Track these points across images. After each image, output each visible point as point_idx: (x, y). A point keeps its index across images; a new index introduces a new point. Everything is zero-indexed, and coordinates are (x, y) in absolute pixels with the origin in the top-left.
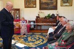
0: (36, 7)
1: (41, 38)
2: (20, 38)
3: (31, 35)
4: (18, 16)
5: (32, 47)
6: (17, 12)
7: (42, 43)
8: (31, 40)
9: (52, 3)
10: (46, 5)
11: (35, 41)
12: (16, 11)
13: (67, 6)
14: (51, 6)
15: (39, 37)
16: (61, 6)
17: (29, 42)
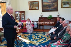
0: (38, 9)
1: (43, 36)
2: (25, 36)
3: (35, 34)
4: (23, 17)
5: (36, 45)
6: (23, 14)
7: (44, 42)
8: (35, 38)
9: (53, 5)
10: (47, 7)
11: (38, 40)
12: (21, 13)
13: (67, 7)
14: (53, 8)
15: (41, 36)
16: (62, 8)
17: (33, 40)
